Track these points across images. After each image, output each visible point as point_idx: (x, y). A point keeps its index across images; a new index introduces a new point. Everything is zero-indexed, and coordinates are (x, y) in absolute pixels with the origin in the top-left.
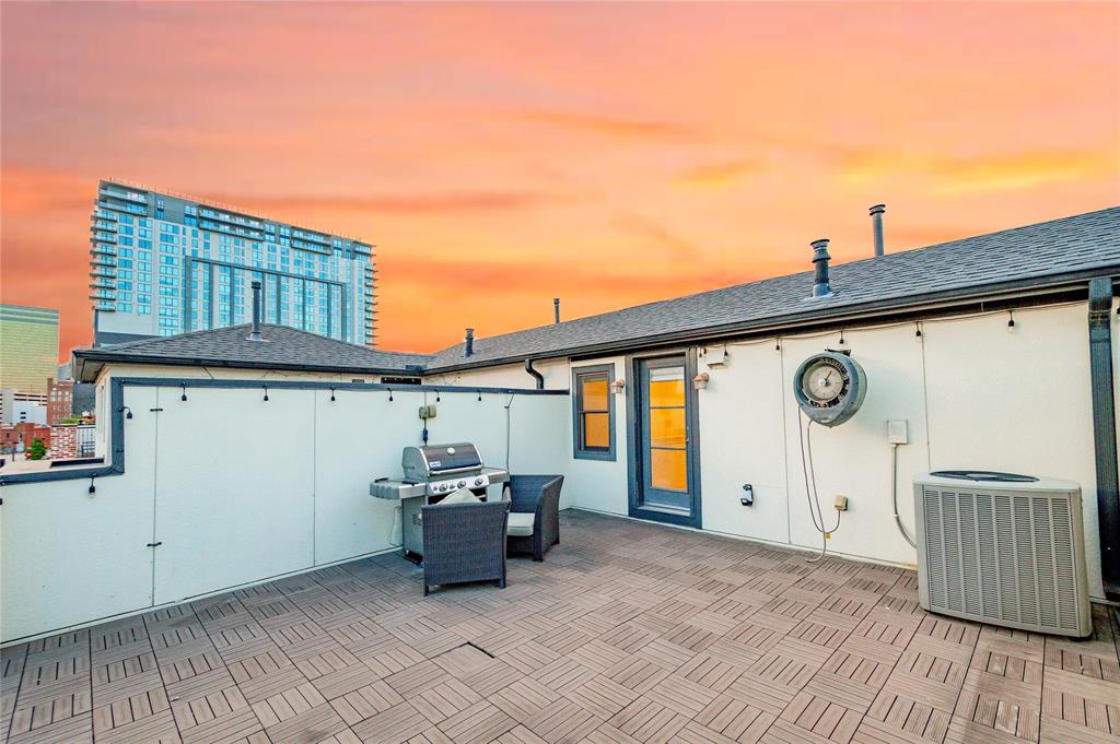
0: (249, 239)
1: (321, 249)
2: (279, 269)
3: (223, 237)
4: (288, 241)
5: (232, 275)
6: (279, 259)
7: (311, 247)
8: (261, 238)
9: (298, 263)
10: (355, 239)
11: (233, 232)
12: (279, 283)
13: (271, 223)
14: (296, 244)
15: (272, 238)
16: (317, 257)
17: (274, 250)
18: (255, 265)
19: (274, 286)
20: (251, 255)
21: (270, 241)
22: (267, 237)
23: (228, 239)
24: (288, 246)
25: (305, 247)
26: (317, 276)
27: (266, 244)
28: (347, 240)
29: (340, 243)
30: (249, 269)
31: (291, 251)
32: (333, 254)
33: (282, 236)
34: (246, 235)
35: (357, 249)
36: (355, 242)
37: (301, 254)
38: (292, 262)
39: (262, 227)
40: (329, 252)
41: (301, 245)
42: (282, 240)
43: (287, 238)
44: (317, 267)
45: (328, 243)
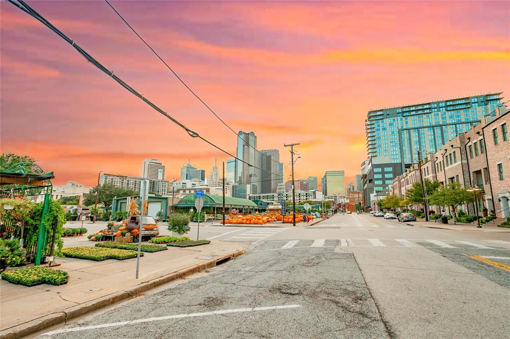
0: (424, 114)
1: (464, 106)
2: (441, 123)
3: (413, 117)
4: (444, 109)
5: (418, 132)
6: (440, 119)
7: (458, 107)
8: (431, 111)
9: (451, 117)
10: (486, 94)
11: (417, 113)
12: (442, 130)
13: (434, 103)
14: (449, 108)
15: (436, 110)
16: (462, 111)
17: (438, 115)
18: (429, 125)
19: (439, 132)
20: (427, 120)
21: (435, 112)
22: (433, 110)
23: (415, 117)
24: (444, 111)
25: (455, 108)
26: (463, 120)
27: (433, 114)
28: (481, 96)
29: (476, 99)
30: (426, 127)
31: (447, 113)
32: (472, 107)
33: (441, 107)
34: (423, 113)
35: (489, 99)
36: (486, 96)
37: (452, 112)
38: (447, 118)
39: (430, 107)
40: (469, 106)
41: (452, 108)
42: (441, 109)
43: (444, 107)
44: (463, 116)
45: (469, 101)
